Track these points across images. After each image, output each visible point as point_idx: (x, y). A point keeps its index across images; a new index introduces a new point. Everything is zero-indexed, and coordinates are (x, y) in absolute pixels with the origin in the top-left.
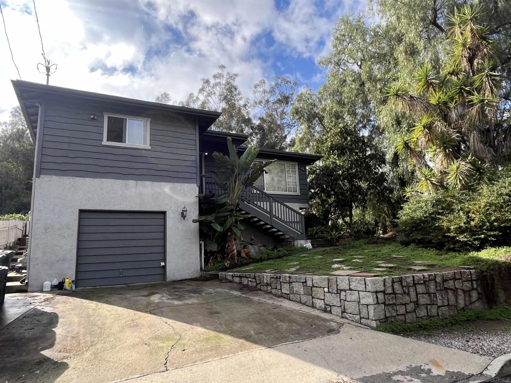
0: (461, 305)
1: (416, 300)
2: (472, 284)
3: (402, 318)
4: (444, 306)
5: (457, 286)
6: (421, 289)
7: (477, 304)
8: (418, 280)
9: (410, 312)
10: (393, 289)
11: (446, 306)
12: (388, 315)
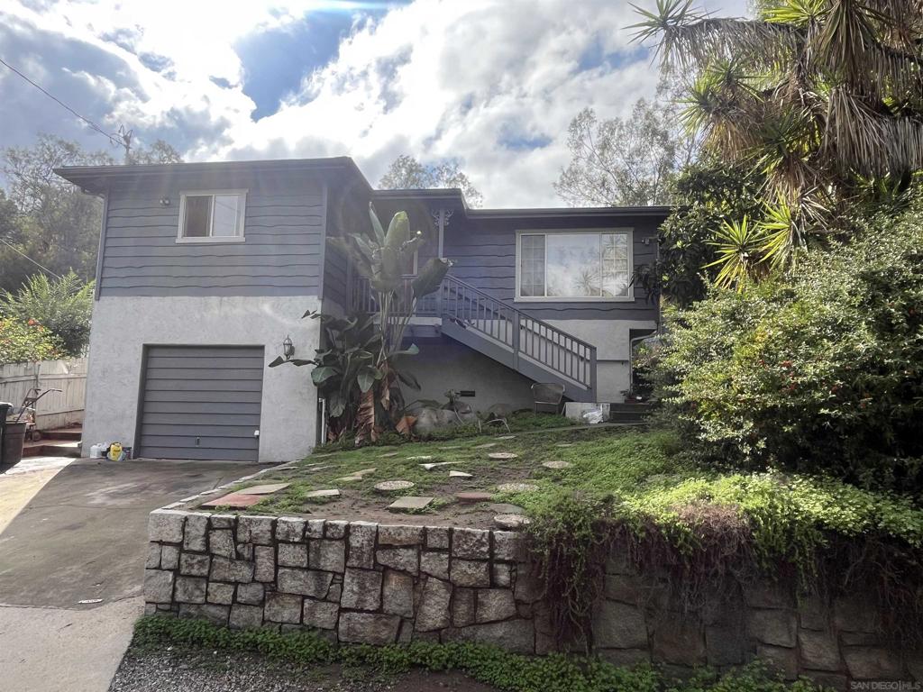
0: (430, 621)
1: (271, 578)
4: (361, 611)
5: (426, 567)
6: (289, 555)
7: (499, 631)
8: (288, 534)
9: (246, 604)
10: (207, 542)
11: (368, 611)
12: (180, 597)
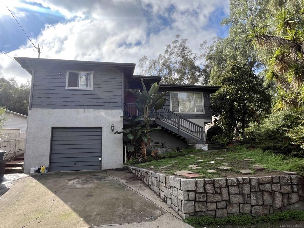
0: (278, 206)
1: (228, 199)
2: (292, 188)
3: (213, 213)
4: (258, 205)
5: (274, 189)
6: (233, 190)
7: (297, 206)
8: (231, 183)
9: (221, 209)
10: (205, 189)
11: (260, 205)
12: (198, 209)
